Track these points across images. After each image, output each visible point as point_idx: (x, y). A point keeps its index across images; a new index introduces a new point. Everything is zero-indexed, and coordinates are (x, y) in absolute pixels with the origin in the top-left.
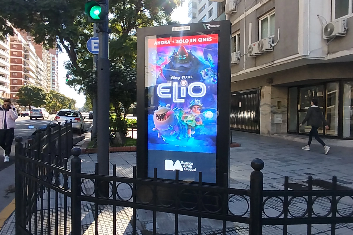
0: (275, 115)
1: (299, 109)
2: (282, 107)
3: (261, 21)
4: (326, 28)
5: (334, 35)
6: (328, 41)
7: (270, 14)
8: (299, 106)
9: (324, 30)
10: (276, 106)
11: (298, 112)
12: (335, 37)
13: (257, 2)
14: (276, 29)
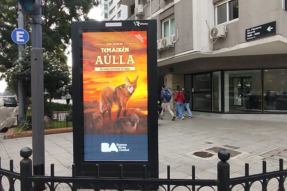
1: (193, 91)
3: (164, 23)
4: (212, 31)
5: (218, 36)
6: (214, 40)
7: (170, 18)
9: (211, 33)
11: (192, 94)
13: (160, 8)
14: (176, 29)
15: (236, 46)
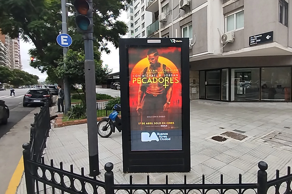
0: (192, 88)
1: (206, 84)
2: (196, 83)
3: (183, 29)
4: (223, 37)
5: (227, 41)
6: (224, 45)
7: (188, 25)
8: (206, 82)
10: (192, 83)
11: (205, 87)
12: (227, 42)
13: (180, 16)
14: (193, 35)
15: (242, 50)
